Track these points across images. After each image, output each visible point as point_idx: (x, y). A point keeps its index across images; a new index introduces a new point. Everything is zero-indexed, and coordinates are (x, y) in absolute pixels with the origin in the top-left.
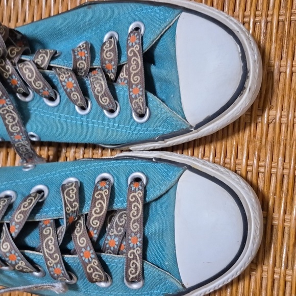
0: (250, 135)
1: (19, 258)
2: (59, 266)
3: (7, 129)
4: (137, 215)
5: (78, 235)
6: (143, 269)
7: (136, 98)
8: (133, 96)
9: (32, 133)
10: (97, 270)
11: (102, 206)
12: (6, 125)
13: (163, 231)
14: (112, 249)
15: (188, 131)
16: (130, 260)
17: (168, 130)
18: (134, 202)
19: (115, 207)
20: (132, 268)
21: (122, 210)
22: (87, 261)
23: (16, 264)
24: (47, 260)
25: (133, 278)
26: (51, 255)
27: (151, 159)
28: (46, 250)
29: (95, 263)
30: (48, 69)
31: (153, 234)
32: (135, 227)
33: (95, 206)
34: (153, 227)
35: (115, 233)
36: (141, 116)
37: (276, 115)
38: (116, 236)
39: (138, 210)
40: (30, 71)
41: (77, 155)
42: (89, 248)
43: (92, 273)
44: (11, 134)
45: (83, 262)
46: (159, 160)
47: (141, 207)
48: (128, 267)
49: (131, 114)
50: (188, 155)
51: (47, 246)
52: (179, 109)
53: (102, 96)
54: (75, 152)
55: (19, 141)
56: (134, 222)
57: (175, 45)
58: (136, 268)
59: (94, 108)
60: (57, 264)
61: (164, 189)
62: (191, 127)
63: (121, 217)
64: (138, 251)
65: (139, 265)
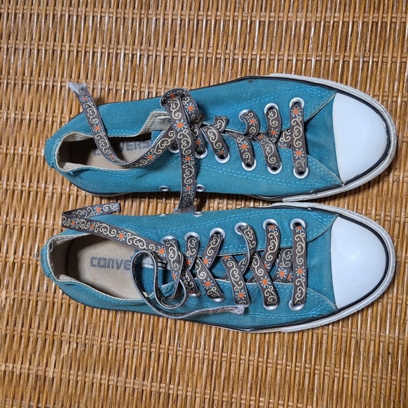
0: (379, 191)
1: (213, 285)
2: (243, 291)
3: (183, 181)
4: (302, 251)
5: (256, 267)
6: (306, 294)
7: (299, 159)
8: (297, 157)
9: (199, 185)
10: (272, 295)
11: (275, 244)
12: (183, 178)
13: (321, 265)
14: (281, 278)
15: (339, 186)
16: (298, 286)
17: (323, 185)
18: (299, 241)
19: (282, 246)
20: (299, 293)
21: (286, 249)
22: (265, 287)
23: (210, 289)
24: (234, 286)
25: (298, 301)
26: (237, 283)
27: (307, 208)
28: (232, 278)
29: (271, 289)
30: (224, 133)
31: (314, 266)
32: (300, 261)
33: (270, 245)
34: (314, 262)
35: (284, 265)
36: (301, 173)
37: (400, 176)
38: (285, 268)
39: (302, 248)
40: (214, 134)
41: (220, 205)
42: (266, 277)
43: (268, 297)
44: (184, 185)
45: (262, 287)
46: (314, 209)
47: (304, 246)
48: (296, 292)
49: (292, 171)
50: (334, 205)
51: (234, 275)
52: (334, 169)
53: (271, 156)
54: (219, 203)
55: (188, 192)
56: (299, 257)
57: (332, 118)
58: (302, 293)
59: (259, 165)
60: (241, 289)
61: (321, 231)
62: (342, 183)
63: (286, 254)
64: (303, 280)
65: (304, 290)
